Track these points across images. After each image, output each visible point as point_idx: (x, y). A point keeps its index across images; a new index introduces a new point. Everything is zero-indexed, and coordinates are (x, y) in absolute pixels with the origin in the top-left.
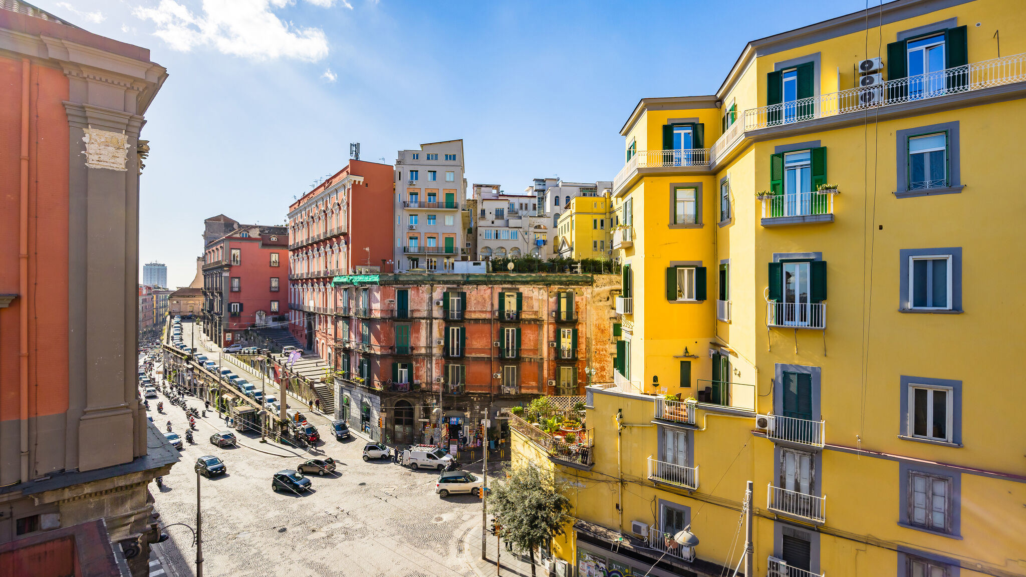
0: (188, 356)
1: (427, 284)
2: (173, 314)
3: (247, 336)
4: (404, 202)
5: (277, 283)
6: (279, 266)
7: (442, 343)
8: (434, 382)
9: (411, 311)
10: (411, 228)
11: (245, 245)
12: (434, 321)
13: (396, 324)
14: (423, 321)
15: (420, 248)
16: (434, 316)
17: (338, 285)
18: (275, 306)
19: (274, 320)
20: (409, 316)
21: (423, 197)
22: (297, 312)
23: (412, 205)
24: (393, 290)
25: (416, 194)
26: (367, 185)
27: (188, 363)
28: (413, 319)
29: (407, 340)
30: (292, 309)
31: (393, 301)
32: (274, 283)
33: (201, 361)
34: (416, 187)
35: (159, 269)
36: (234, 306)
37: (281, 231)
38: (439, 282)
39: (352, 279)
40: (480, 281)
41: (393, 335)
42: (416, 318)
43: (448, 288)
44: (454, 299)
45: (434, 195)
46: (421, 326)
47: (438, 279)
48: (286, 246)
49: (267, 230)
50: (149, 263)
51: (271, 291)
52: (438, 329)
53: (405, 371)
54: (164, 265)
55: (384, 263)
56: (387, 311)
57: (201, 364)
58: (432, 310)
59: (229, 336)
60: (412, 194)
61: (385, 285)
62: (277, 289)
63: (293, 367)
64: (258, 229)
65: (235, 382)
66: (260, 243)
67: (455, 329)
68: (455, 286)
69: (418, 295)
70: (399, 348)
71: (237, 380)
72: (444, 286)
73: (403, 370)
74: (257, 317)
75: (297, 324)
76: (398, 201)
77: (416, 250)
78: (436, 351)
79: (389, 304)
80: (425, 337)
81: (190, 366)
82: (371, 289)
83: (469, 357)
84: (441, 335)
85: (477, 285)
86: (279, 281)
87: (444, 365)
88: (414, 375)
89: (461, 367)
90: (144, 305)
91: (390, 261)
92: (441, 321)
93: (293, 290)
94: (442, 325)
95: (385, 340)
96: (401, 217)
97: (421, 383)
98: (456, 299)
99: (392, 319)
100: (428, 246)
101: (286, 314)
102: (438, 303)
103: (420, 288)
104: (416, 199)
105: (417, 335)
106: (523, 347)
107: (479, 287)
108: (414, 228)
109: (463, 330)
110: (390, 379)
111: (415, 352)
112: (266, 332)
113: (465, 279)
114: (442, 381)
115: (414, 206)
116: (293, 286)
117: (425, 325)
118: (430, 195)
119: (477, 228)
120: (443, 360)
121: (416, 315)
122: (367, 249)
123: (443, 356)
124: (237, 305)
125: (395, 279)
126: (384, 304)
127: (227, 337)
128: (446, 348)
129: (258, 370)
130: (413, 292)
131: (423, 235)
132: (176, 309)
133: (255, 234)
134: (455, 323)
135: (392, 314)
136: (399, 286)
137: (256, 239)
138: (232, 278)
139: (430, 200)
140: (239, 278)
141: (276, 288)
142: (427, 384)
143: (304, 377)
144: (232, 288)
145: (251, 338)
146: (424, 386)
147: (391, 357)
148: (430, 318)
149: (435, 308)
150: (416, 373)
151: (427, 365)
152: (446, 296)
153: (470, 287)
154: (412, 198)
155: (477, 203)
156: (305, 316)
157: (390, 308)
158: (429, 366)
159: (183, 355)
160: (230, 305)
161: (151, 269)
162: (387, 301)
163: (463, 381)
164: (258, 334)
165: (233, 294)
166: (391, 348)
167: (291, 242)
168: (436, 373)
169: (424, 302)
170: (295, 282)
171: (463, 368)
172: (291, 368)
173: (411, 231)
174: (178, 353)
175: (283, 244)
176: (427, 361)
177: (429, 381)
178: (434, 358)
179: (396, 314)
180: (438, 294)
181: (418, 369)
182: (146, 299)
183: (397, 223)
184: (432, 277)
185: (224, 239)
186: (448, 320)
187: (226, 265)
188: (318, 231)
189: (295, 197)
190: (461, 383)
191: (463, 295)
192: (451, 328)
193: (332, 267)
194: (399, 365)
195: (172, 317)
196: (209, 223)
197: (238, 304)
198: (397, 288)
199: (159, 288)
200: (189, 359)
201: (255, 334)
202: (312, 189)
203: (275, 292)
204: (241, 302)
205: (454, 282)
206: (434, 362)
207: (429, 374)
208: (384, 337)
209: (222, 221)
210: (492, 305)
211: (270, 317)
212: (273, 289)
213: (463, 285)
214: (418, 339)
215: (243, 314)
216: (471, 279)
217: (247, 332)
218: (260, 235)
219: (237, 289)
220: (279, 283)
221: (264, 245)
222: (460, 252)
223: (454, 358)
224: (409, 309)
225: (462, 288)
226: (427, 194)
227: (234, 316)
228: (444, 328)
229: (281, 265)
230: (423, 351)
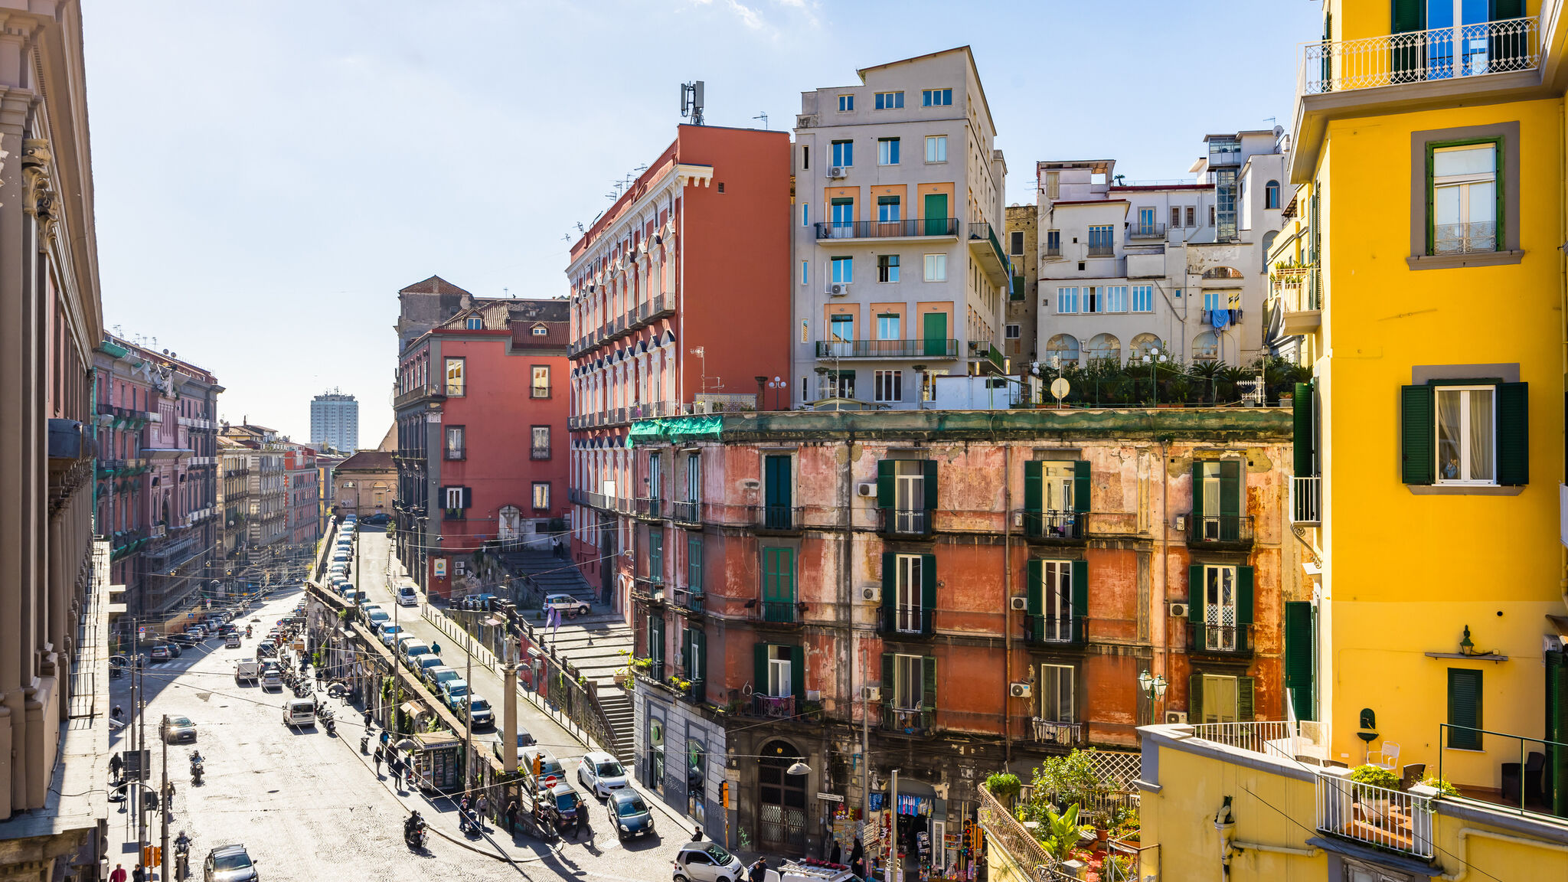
0: (348, 608)
1: (838, 440)
2: (343, 512)
3: (479, 567)
4: (817, 225)
5: (545, 438)
6: (550, 397)
7: (877, 596)
8: (856, 699)
9: (797, 509)
10: (835, 291)
11: (475, 347)
12: (856, 536)
13: (764, 542)
14: (830, 537)
15: (857, 345)
16: (856, 523)
17: (641, 442)
18: (541, 497)
19: (540, 528)
20: (794, 523)
21: (866, 210)
22: (585, 510)
23: (837, 231)
24: (755, 455)
25: (849, 202)
26: (721, 187)
27: (348, 627)
28: (803, 529)
29: (790, 584)
30: (574, 502)
31: (755, 484)
32: (541, 440)
33: (375, 622)
34: (847, 183)
35: (341, 408)
36: (452, 493)
37: (556, 311)
38: (868, 435)
39: (668, 429)
40: (974, 430)
41: (755, 572)
42: (811, 528)
43: (890, 450)
44: (908, 480)
45: (895, 201)
46: (825, 550)
47: (865, 425)
48: (562, 346)
49: (534, 308)
50: (322, 394)
51: (532, 459)
52: (865, 559)
53: (784, 665)
54: (351, 398)
55: (762, 387)
56: (742, 508)
57: (374, 630)
58: (850, 508)
59: (440, 566)
60: (836, 203)
61: (734, 442)
62: (545, 454)
63: (558, 646)
64: (504, 309)
65: (432, 674)
66: (508, 343)
67: (910, 558)
68: (908, 444)
69: (816, 468)
70: (770, 605)
71: (437, 669)
72: (880, 443)
73: (781, 662)
74: (502, 522)
75: (585, 539)
76: (802, 225)
77: (848, 349)
78: (862, 616)
79: (745, 491)
80: (834, 580)
81: (350, 634)
82: (706, 452)
83: (944, 636)
84: (872, 574)
85: (967, 440)
86: (550, 434)
87: (881, 656)
88: (807, 678)
89: (925, 660)
90: (298, 490)
91: (778, 379)
92: (874, 537)
93: (577, 454)
94: (876, 548)
95: (735, 583)
96: (810, 265)
97: (824, 700)
98: (911, 478)
99: (753, 528)
100: (880, 338)
101: (567, 516)
102: (864, 491)
103: (820, 450)
104: (848, 213)
105: (813, 574)
106: (1094, 613)
107: (973, 447)
108: (843, 291)
109: (930, 563)
110: (747, 685)
111: (810, 617)
112: (517, 557)
113: (935, 425)
114: (875, 695)
115: (843, 235)
116: (577, 446)
117: (833, 548)
118: (883, 202)
119: (1036, 284)
120: (880, 640)
121: (812, 520)
122: (700, 352)
123: (878, 631)
124: (458, 493)
125: (760, 426)
126: (735, 491)
127: (436, 569)
128: (886, 609)
129: (489, 648)
130: (803, 461)
131: (865, 308)
132: (350, 501)
133: (496, 321)
134: (909, 542)
135: (754, 517)
136: (768, 445)
137: (497, 334)
138: (447, 427)
139: (884, 214)
140: (462, 427)
141: (543, 450)
142: (838, 701)
143: (577, 669)
144: (447, 450)
145: (486, 572)
146: (830, 706)
147: (748, 628)
148: (846, 529)
149: (858, 502)
150: (811, 673)
151: (838, 653)
152: (885, 471)
153: (949, 446)
154: (837, 214)
155: (1035, 213)
156: (599, 521)
157: (749, 503)
158: (843, 654)
159: (340, 606)
160: (442, 492)
161: (326, 407)
162: (741, 484)
163: (930, 700)
164: (499, 562)
165: (449, 465)
166: (750, 605)
167: (574, 338)
168: (860, 675)
169: (831, 486)
170: (580, 435)
171: (929, 665)
172: (553, 647)
173: (833, 301)
174: (331, 601)
175: (556, 344)
176: (838, 643)
177: (844, 695)
178: (856, 635)
179: (762, 517)
180: (864, 468)
181: (815, 662)
182: (302, 477)
183: (800, 280)
184: (849, 421)
185: (431, 336)
186: (890, 537)
187: (434, 396)
188: (621, 308)
189: (580, 226)
190: (925, 705)
191: (929, 469)
192: (898, 557)
193: (648, 398)
194: (771, 650)
195: (340, 520)
196: (409, 296)
197: (461, 490)
198: (765, 450)
199: (331, 451)
200: (351, 616)
201: (495, 563)
202: (612, 203)
203: (541, 460)
204: (468, 484)
205: (905, 435)
206: (856, 645)
207: (843, 676)
208: (735, 575)
209: (436, 293)
210: (1007, 496)
211: (531, 523)
212: (537, 454)
213: (930, 440)
214: (816, 582)
215: (471, 514)
216: (949, 425)
217: (478, 556)
218: (508, 321)
219: (458, 455)
220: (550, 440)
221: (517, 347)
222: (964, 350)
223: (904, 638)
224: (794, 505)
225: (928, 451)
226: (876, 201)
227: (452, 519)
228: (880, 556)
229: (554, 396)
230: (829, 615)
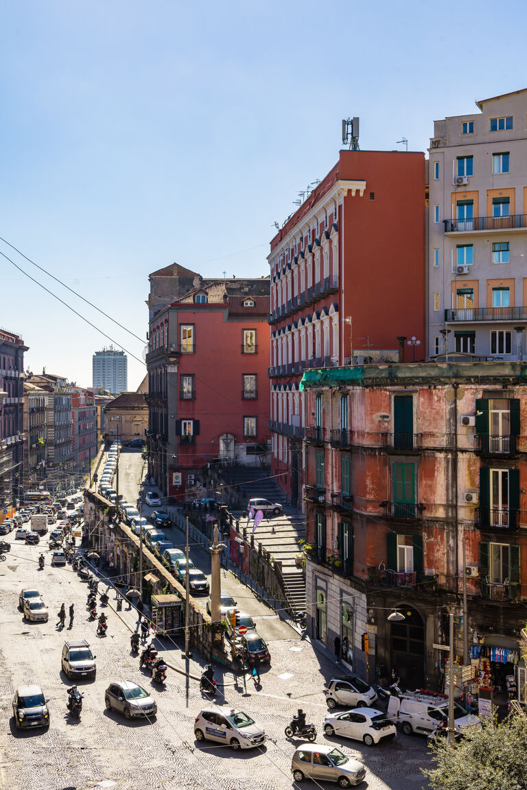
0: (111, 507)
1: (447, 384)
2: (111, 438)
3: (205, 479)
4: (445, 222)
5: (253, 382)
6: (256, 353)
7: (475, 499)
8: (461, 575)
9: (417, 435)
10: (460, 272)
11: (202, 315)
12: (460, 455)
13: (393, 459)
14: (441, 456)
15: (476, 311)
16: (460, 445)
17: (310, 386)
18: (250, 426)
19: (250, 451)
20: (415, 445)
21: (483, 208)
22: (281, 437)
23: (461, 225)
24: (387, 395)
25: (470, 203)
26: (372, 196)
27: (110, 521)
28: (421, 451)
29: (412, 491)
30: (273, 431)
31: (387, 417)
32: (250, 383)
34: (469, 188)
35: (115, 360)
36: (185, 424)
37: (259, 287)
38: (468, 380)
41: (387, 481)
42: (427, 449)
43: (485, 391)
44: (498, 412)
45: (506, 201)
46: (437, 465)
47: (466, 373)
48: (264, 315)
49: (247, 286)
50: (101, 350)
51: (244, 399)
52: (467, 472)
53: (409, 549)
54: (122, 353)
56: (377, 434)
58: (456, 434)
59: (177, 477)
60: (460, 204)
61: (372, 386)
62: (253, 395)
63: (256, 536)
64: (223, 287)
66: (226, 312)
67: (500, 471)
68: (498, 387)
69: (431, 405)
70: (398, 506)
72: (478, 386)
73: (406, 547)
74: (222, 445)
75: (280, 458)
76: (434, 221)
77: (470, 315)
78: (465, 515)
79: (380, 421)
80: (444, 487)
81: (112, 526)
82: (352, 393)
84: (472, 483)
86: (257, 380)
87: (480, 544)
88: (425, 559)
89: (512, 548)
90: (82, 422)
91: (414, 338)
92: (473, 456)
94: (475, 464)
95: (373, 489)
96: (440, 251)
97: (437, 576)
98: (500, 412)
99: (385, 449)
100: (495, 305)
101: (268, 441)
102: (466, 422)
103: (434, 391)
104: (469, 212)
105: (429, 482)
108: (466, 271)
109: (515, 475)
110: (381, 564)
111: (427, 514)
112: (232, 471)
113: (518, 373)
114: (475, 573)
115: (466, 227)
116: (275, 389)
117: (443, 463)
118: (496, 202)
120: (478, 532)
121: (429, 443)
122: (349, 320)
123: (476, 526)
124: (189, 424)
125: (390, 374)
126: (372, 422)
127: (174, 480)
128: (482, 510)
130: (422, 399)
131: (483, 283)
132: (116, 430)
134: (499, 460)
135: (386, 441)
136: (396, 388)
137: (217, 307)
138: (181, 375)
139: (497, 211)
140: (192, 375)
141: (252, 392)
142: (448, 576)
143: (269, 553)
144: (182, 392)
145: (210, 482)
146: (442, 580)
147: (382, 522)
148: (453, 450)
149: (461, 430)
150: (428, 555)
151: (448, 541)
152: (481, 404)
154: (461, 212)
156: (290, 445)
157: (382, 430)
158: (451, 542)
160: (178, 423)
161: (104, 360)
162: (376, 416)
163: (516, 577)
164: (219, 475)
165: (183, 404)
166: (384, 505)
167: (272, 308)
168: (465, 557)
169: (442, 418)
171: (515, 551)
172: (252, 537)
173: (459, 278)
174: (100, 502)
175: (260, 313)
176: (448, 534)
177: (452, 572)
178: (461, 528)
179: (391, 441)
180: (466, 405)
181: (431, 547)
182: (85, 412)
183: (433, 263)
184: (454, 370)
185: (170, 308)
186: (485, 455)
187: (172, 352)
188: (303, 286)
189: (276, 224)
190: (512, 580)
191: (514, 405)
192: (491, 470)
194: (400, 538)
195: (109, 444)
196: (157, 279)
197: (191, 422)
198: (394, 392)
199: (105, 393)
200: (113, 513)
201: (216, 476)
202: (298, 208)
203: (250, 400)
204: (196, 419)
205: (496, 380)
206: (461, 536)
207: (451, 558)
208: (373, 483)
209: (175, 276)
211: (243, 446)
212: (246, 395)
213: (515, 384)
214: (432, 489)
215: (199, 440)
217: (205, 472)
218: (225, 297)
219: (190, 395)
220: (257, 385)
221: (231, 315)
223: (496, 530)
224: (415, 431)
225: (513, 391)
226: (491, 201)
227: (186, 443)
228: (478, 470)
229: (259, 352)
230: (441, 513)
